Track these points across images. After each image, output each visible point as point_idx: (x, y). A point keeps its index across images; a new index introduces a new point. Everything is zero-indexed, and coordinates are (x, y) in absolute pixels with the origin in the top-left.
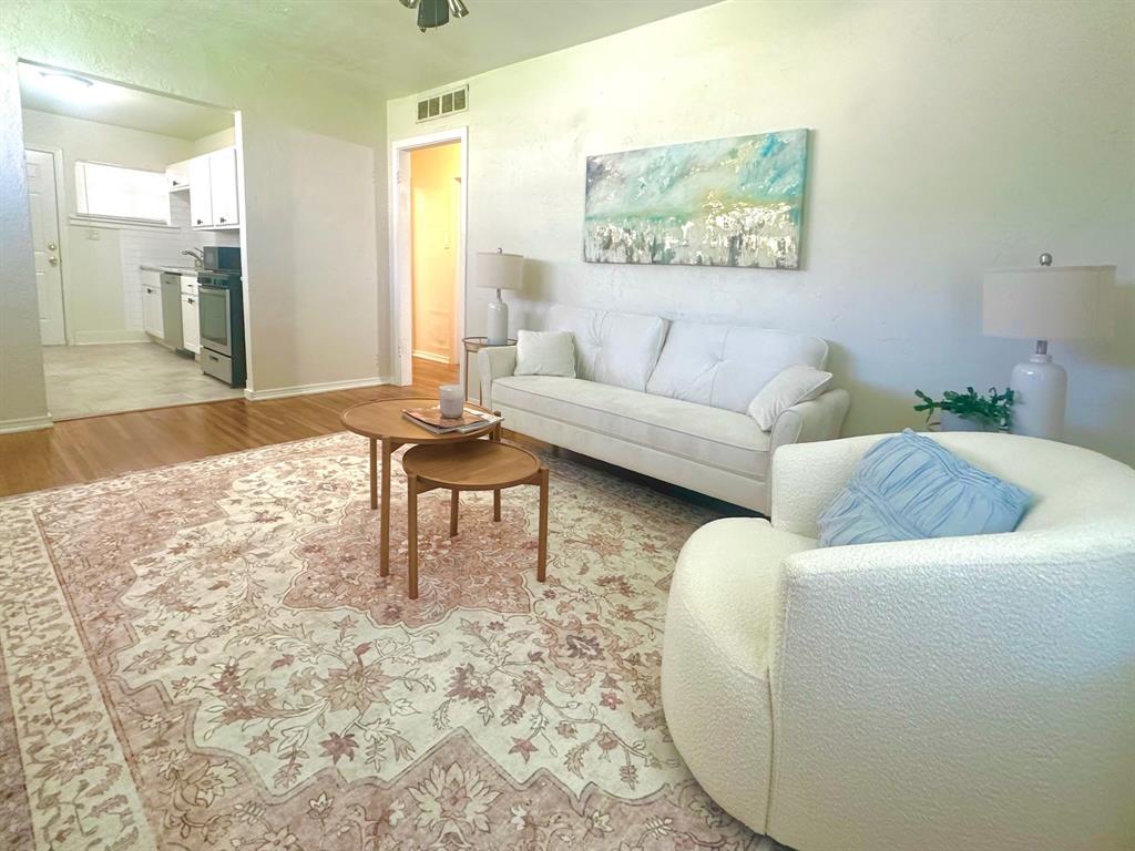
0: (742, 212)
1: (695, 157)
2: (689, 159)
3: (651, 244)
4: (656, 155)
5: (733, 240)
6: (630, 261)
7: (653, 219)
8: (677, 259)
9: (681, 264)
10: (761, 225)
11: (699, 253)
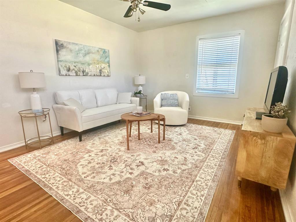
0: (101, 64)
1: (90, 49)
2: (89, 50)
3: (82, 70)
4: (81, 46)
5: (100, 70)
6: (77, 75)
7: (82, 64)
8: (89, 74)
9: (90, 76)
10: (104, 68)
11: (94, 73)
